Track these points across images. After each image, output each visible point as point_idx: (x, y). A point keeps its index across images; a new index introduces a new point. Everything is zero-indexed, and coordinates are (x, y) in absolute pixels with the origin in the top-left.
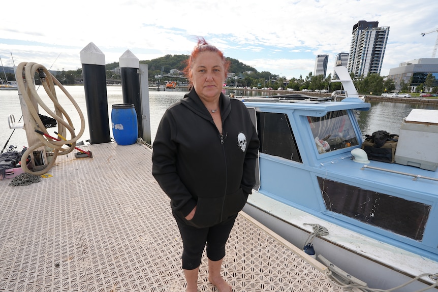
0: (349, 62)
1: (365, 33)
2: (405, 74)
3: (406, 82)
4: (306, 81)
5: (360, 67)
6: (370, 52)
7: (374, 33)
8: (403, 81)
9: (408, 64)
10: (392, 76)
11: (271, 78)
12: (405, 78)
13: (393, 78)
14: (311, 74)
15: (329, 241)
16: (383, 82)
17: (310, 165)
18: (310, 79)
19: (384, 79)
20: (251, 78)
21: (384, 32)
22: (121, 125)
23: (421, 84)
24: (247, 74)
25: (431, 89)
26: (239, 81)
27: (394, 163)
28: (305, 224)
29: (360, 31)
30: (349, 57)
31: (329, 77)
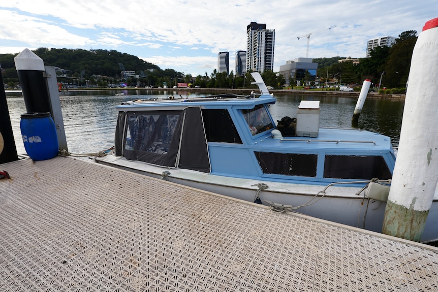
0: (247, 60)
1: (257, 33)
2: (291, 70)
3: (292, 77)
4: (212, 78)
5: (257, 64)
6: (263, 51)
7: (264, 34)
8: (291, 76)
9: (292, 62)
10: (282, 72)
11: (176, 76)
12: (291, 74)
13: (283, 74)
14: (215, 71)
15: (270, 192)
16: (277, 77)
17: (248, 144)
18: (215, 76)
19: (277, 75)
20: (154, 76)
21: (272, 33)
22: (37, 137)
23: (303, 79)
24: (149, 72)
25: (309, 83)
26: (141, 80)
27: (297, 136)
28: (252, 186)
29: (253, 31)
30: (247, 55)
31: (232, 73)
